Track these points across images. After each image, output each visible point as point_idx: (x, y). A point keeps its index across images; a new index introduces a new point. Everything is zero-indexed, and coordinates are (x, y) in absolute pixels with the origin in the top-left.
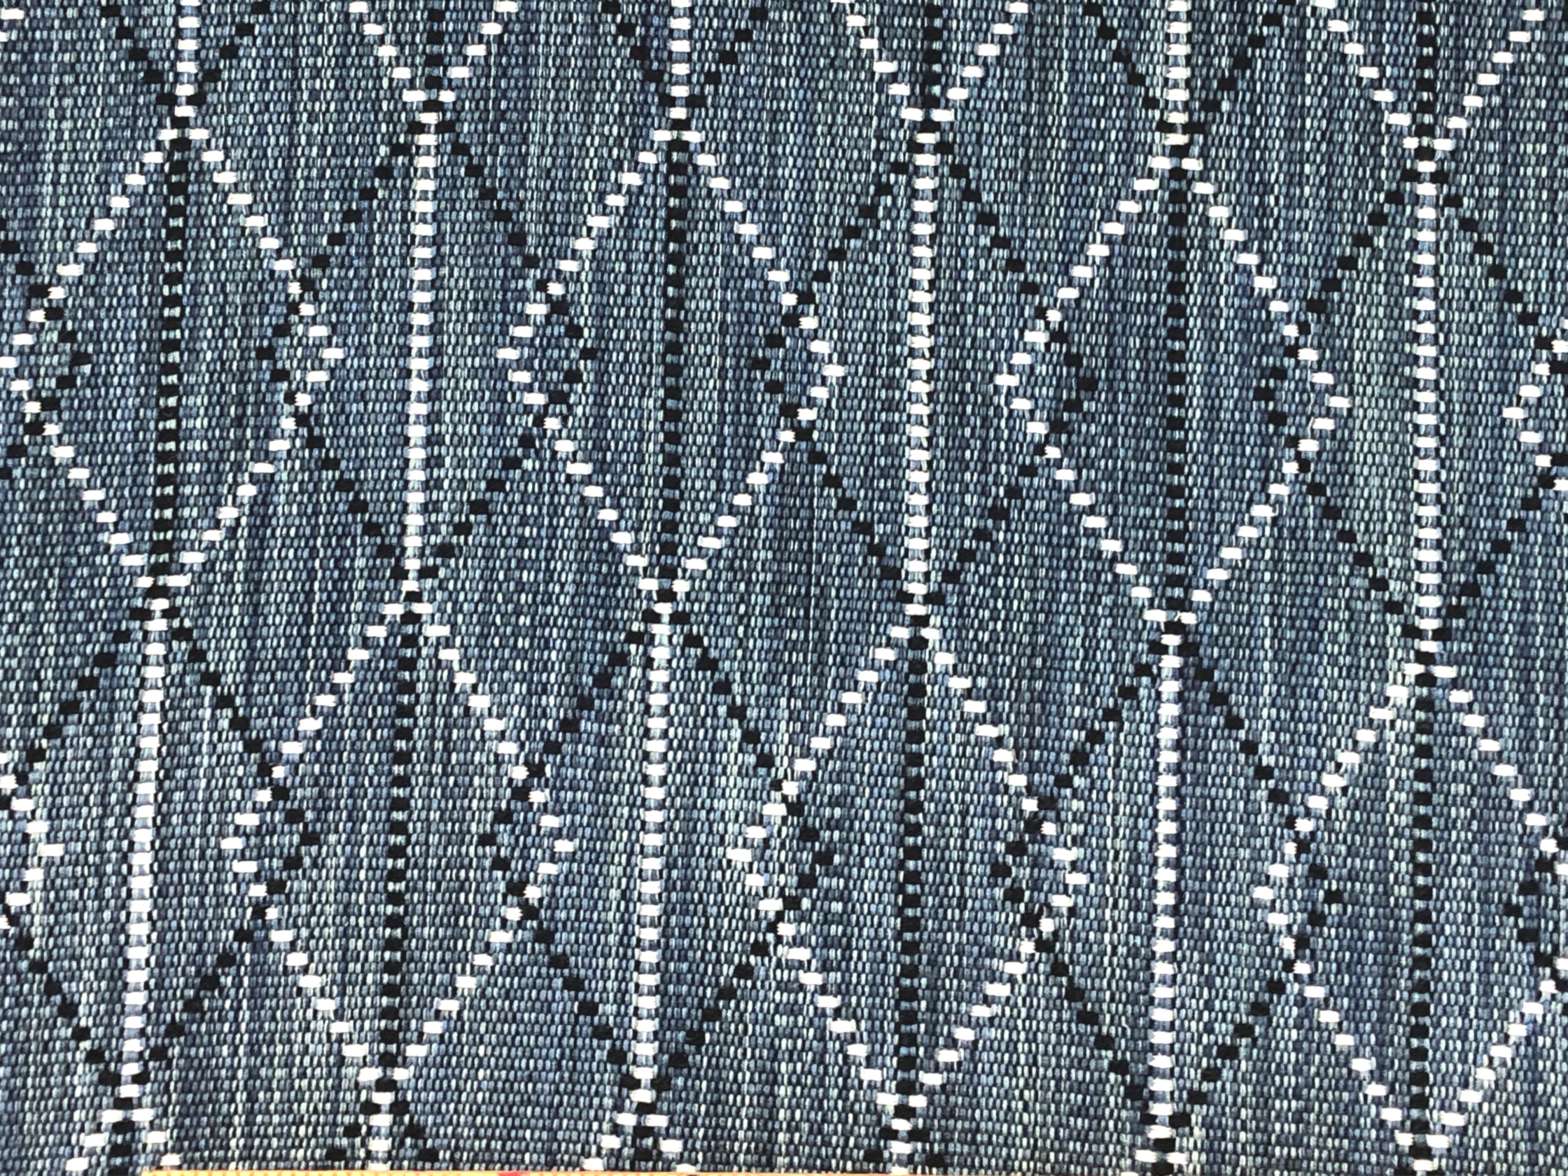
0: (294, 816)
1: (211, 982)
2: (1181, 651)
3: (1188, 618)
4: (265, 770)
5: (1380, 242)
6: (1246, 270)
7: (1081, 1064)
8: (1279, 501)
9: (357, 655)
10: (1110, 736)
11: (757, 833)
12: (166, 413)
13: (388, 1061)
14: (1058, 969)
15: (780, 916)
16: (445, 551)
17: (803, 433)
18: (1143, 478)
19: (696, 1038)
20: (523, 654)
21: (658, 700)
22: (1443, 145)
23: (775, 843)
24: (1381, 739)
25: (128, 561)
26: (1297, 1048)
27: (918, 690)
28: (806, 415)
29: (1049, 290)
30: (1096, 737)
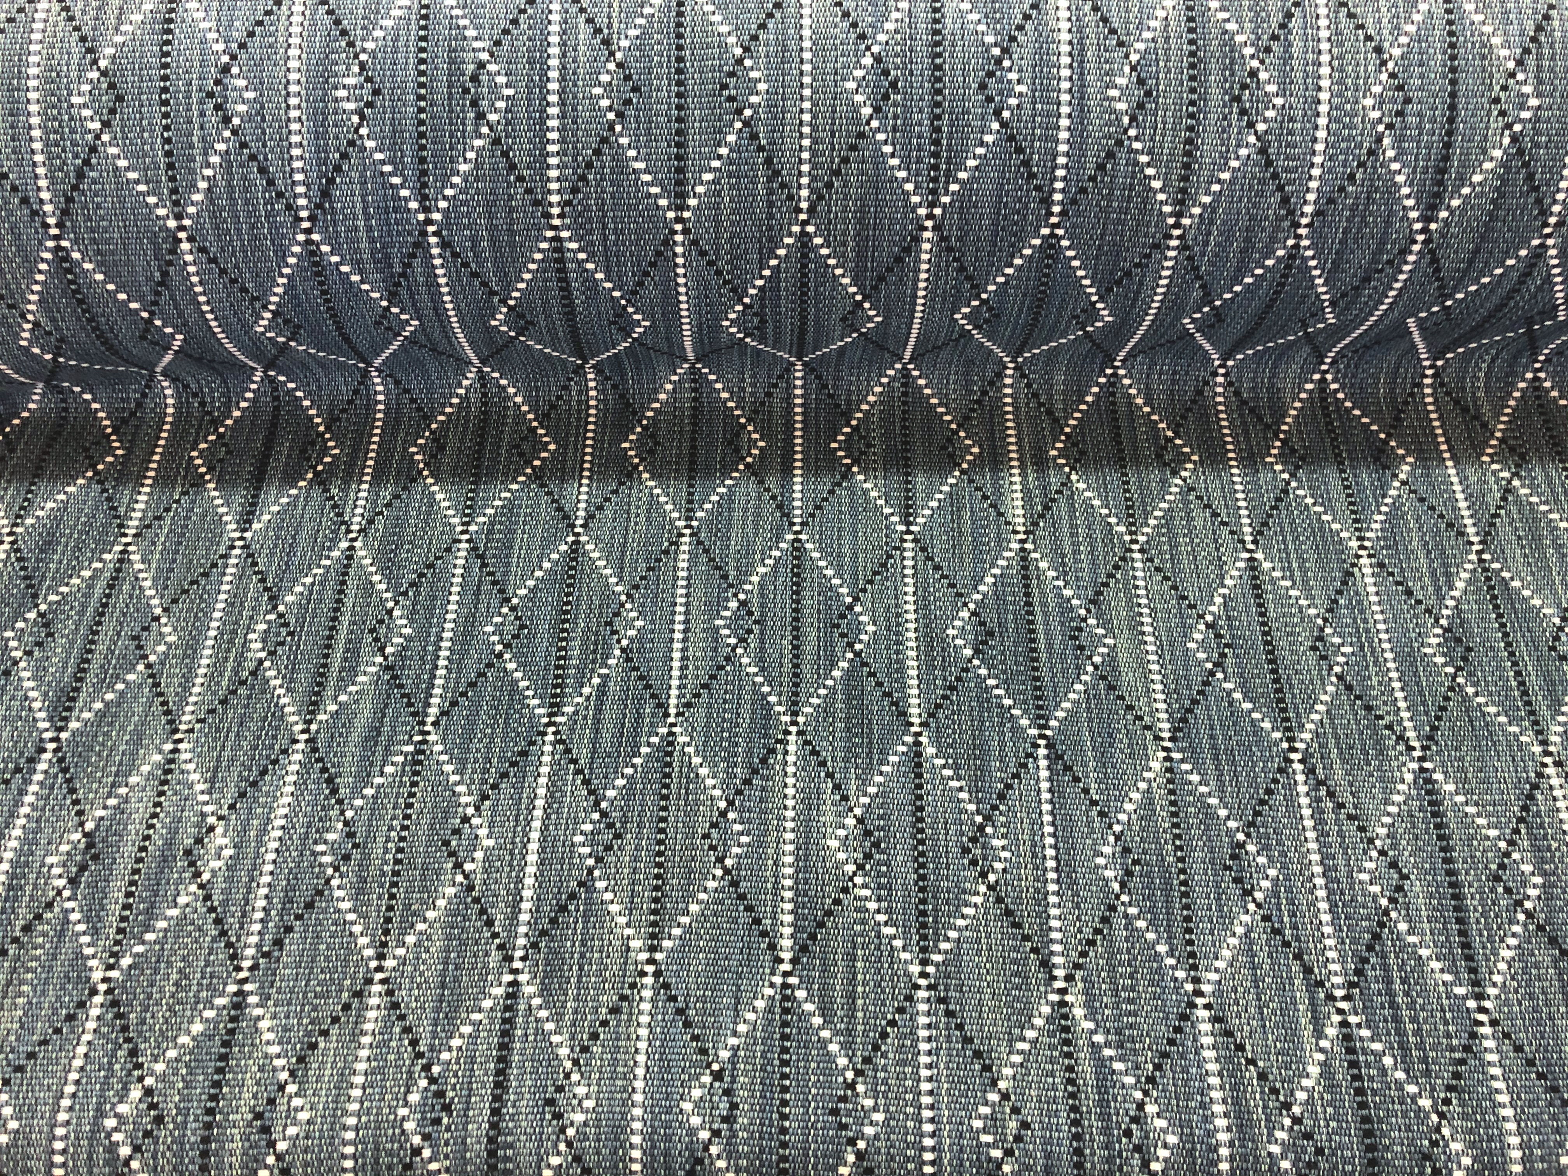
0: (611, 826)
1: (563, 909)
2: (1047, 747)
3: (1049, 733)
4: (597, 803)
5: (1119, 576)
6: (1059, 587)
7: (1015, 949)
8: (1086, 683)
9: (645, 750)
10: (1016, 786)
11: (841, 833)
12: (560, 649)
13: (653, 949)
14: (999, 900)
15: (855, 874)
16: (688, 705)
17: (858, 654)
18: (1020, 673)
19: (813, 937)
20: (725, 750)
21: (791, 769)
22: (1142, 539)
23: (851, 837)
24: (1150, 787)
25: (538, 711)
26: (1127, 940)
27: (919, 765)
28: (858, 647)
29: (969, 595)
30: (1009, 787)
